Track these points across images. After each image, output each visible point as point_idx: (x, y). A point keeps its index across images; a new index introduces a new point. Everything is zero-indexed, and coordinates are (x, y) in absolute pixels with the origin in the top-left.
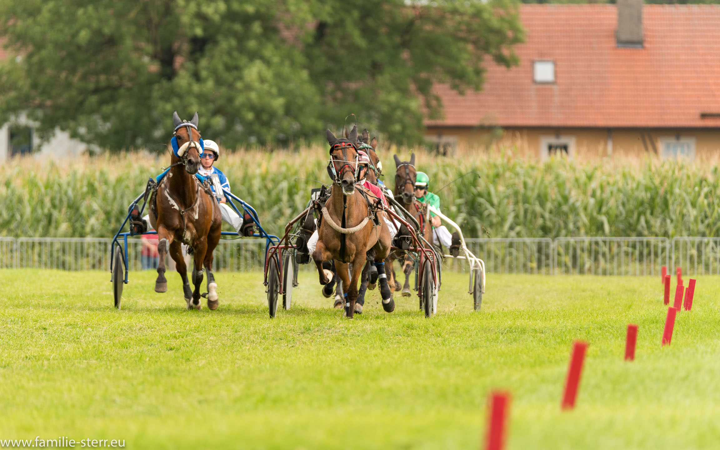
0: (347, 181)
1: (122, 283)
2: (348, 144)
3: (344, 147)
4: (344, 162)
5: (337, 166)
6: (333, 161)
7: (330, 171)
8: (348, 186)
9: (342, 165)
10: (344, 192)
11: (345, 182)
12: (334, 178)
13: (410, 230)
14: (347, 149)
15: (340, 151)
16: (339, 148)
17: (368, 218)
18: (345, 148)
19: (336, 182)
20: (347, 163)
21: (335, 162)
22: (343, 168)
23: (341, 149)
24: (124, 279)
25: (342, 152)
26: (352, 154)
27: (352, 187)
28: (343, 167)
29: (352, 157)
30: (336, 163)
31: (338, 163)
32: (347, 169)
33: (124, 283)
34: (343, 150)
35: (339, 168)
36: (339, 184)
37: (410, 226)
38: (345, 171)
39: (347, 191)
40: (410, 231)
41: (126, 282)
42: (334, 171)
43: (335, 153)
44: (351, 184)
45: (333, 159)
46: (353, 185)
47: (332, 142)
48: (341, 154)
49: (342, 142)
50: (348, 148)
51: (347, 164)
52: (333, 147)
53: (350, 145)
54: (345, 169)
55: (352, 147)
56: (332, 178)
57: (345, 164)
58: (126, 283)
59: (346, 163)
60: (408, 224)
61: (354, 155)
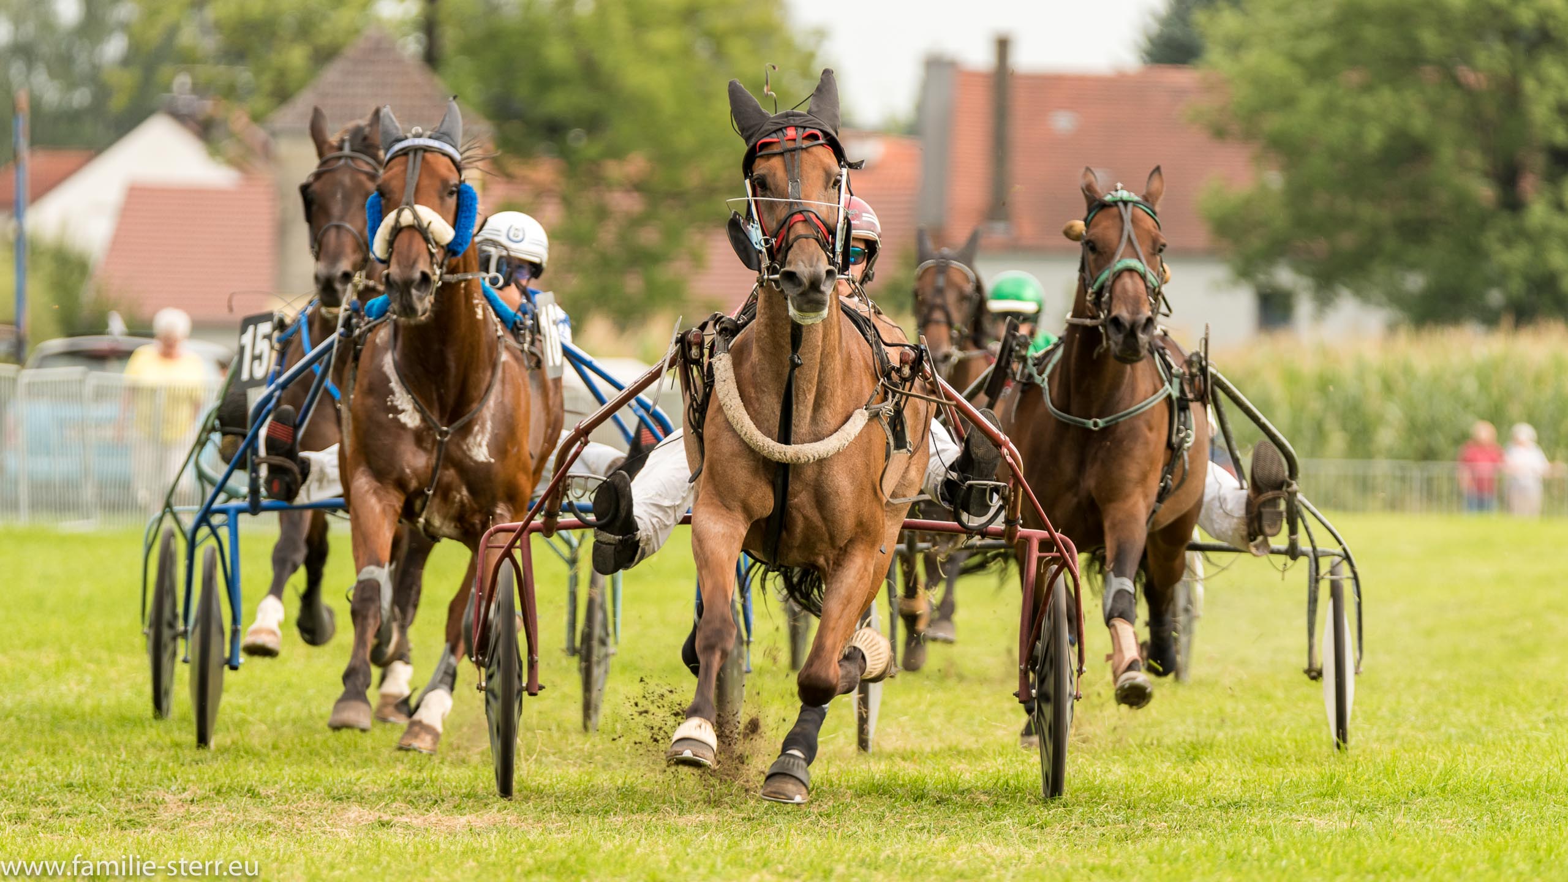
0: (798, 275)
1: (222, 667)
2: (809, 131)
3: (791, 145)
4: (791, 204)
5: (765, 217)
6: (756, 201)
7: (742, 237)
8: (802, 294)
9: (782, 213)
10: (792, 311)
11: (791, 276)
12: (755, 261)
13: (1009, 459)
14: (805, 155)
15: (776, 162)
16: (776, 149)
17: (866, 413)
18: (794, 150)
19: (766, 277)
20: (801, 208)
21: (760, 204)
22: (785, 225)
23: (781, 154)
24: (227, 654)
25: (785, 166)
26: (822, 174)
27: (818, 296)
28: (785, 222)
29: (820, 183)
30: (762, 208)
31: (771, 206)
32: (800, 229)
33: (226, 668)
34: (787, 156)
35: (773, 225)
36: (775, 281)
37: (1011, 445)
38: (792, 237)
39: (800, 309)
40: (1010, 465)
41: (235, 663)
42: (755, 234)
43: (761, 167)
44: (815, 285)
45: (754, 194)
46: (823, 288)
47: (750, 128)
48: (780, 174)
49: (786, 128)
50: (806, 149)
51: (801, 212)
52: (755, 146)
53: (814, 137)
54: (792, 231)
55: (822, 145)
56: (749, 264)
57: (797, 212)
58: (234, 668)
59: (796, 208)
60: (1002, 436)
61: (828, 174)
